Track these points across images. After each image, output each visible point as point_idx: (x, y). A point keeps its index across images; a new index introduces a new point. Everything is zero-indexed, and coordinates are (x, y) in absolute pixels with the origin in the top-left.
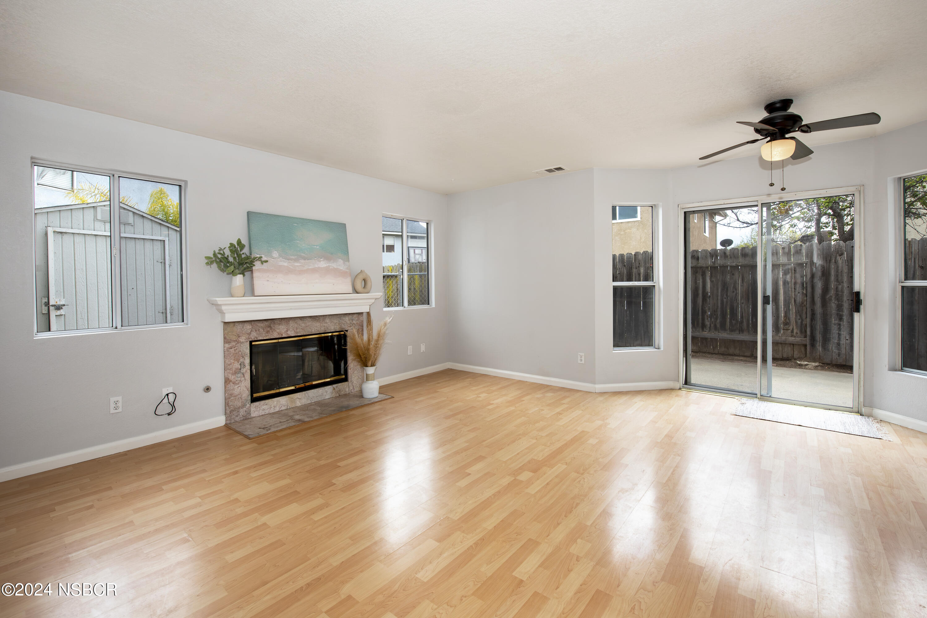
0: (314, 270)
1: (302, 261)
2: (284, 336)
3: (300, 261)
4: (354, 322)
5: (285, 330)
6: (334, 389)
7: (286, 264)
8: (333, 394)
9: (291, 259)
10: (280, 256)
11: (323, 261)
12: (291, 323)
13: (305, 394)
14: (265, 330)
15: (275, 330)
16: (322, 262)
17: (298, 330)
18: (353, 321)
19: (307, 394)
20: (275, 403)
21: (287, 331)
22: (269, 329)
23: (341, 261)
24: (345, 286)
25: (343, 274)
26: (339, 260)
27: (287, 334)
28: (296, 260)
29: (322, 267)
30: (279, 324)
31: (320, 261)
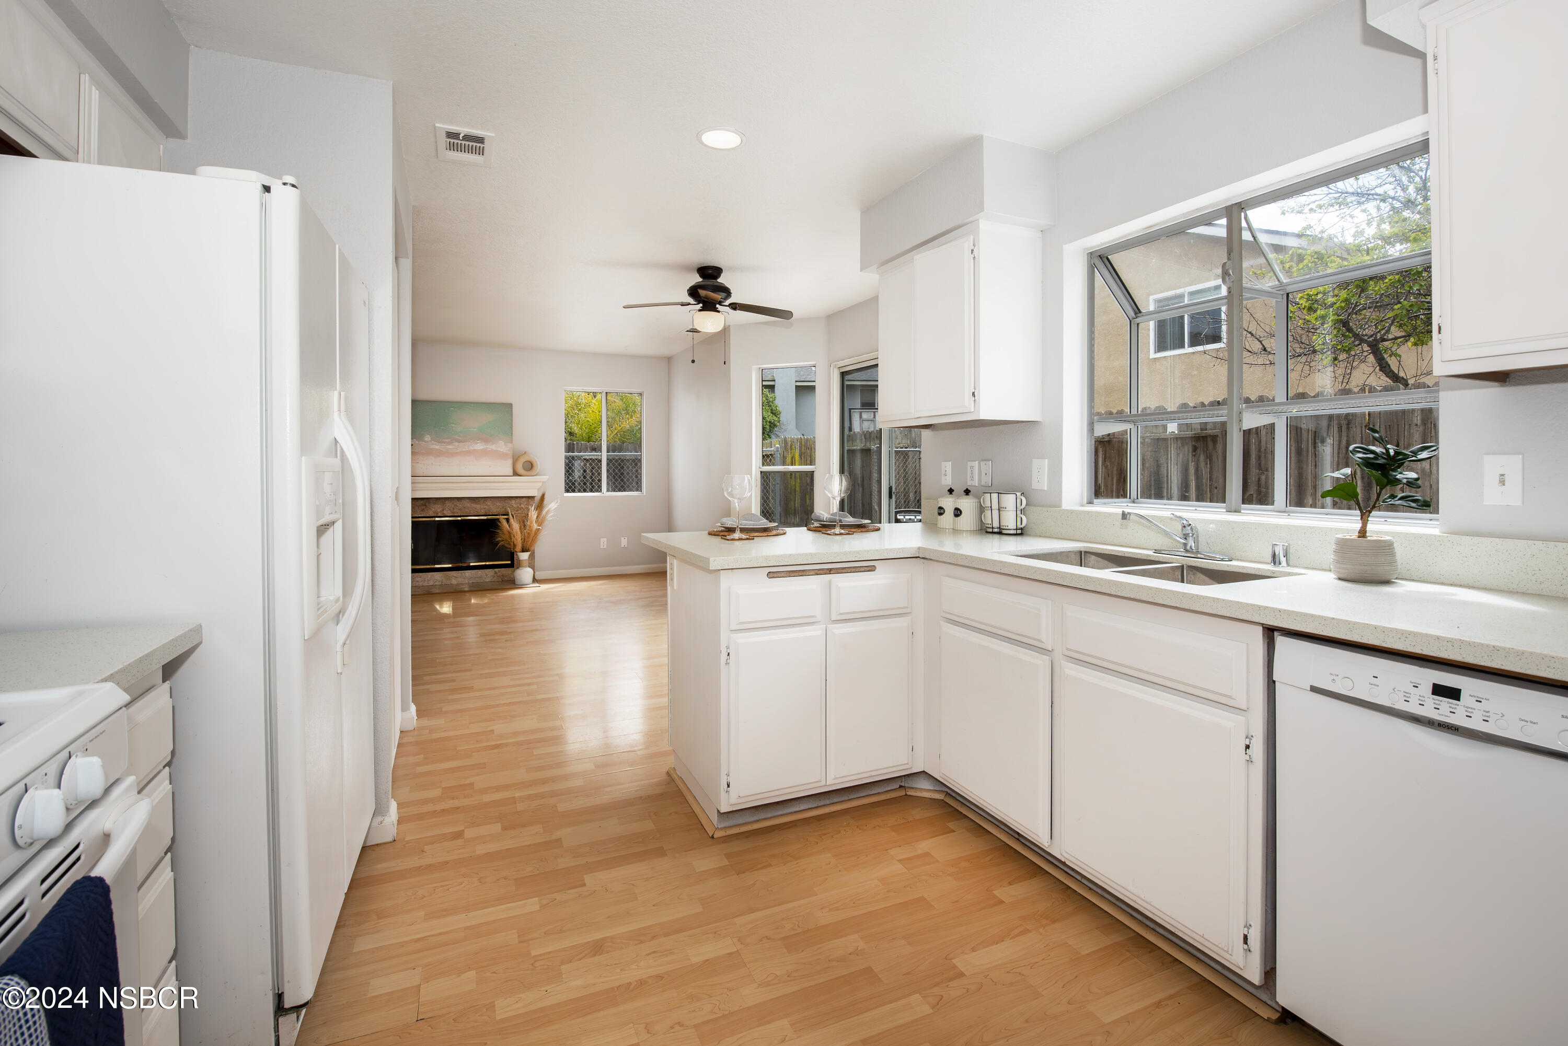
0: (469, 453)
1: (456, 444)
2: (439, 515)
3: (454, 444)
4: (522, 506)
5: (441, 509)
6: (496, 573)
7: (437, 447)
8: (495, 578)
9: (444, 442)
10: (432, 439)
11: (481, 442)
12: (448, 503)
13: (461, 573)
14: (420, 508)
15: (431, 510)
16: (478, 444)
17: (455, 510)
18: (520, 505)
19: (463, 574)
20: (429, 577)
21: (443, 510)
22: (424, 507)
23: (501, 443)
24: (506, 467)
25: (503, 456)
26: (500, 441)
27: (443, 513)
28: (449, 443)
29: (479, 449)
30: (435, 504)
31: (477, 443)
